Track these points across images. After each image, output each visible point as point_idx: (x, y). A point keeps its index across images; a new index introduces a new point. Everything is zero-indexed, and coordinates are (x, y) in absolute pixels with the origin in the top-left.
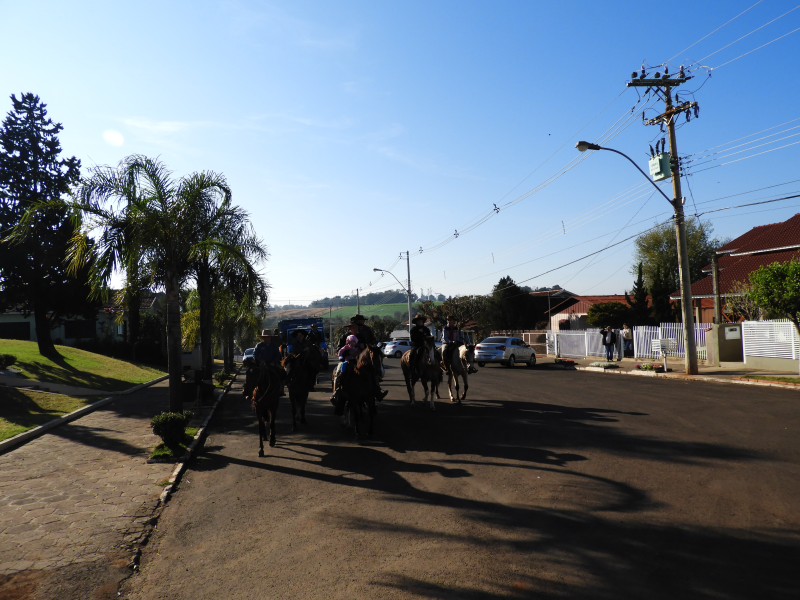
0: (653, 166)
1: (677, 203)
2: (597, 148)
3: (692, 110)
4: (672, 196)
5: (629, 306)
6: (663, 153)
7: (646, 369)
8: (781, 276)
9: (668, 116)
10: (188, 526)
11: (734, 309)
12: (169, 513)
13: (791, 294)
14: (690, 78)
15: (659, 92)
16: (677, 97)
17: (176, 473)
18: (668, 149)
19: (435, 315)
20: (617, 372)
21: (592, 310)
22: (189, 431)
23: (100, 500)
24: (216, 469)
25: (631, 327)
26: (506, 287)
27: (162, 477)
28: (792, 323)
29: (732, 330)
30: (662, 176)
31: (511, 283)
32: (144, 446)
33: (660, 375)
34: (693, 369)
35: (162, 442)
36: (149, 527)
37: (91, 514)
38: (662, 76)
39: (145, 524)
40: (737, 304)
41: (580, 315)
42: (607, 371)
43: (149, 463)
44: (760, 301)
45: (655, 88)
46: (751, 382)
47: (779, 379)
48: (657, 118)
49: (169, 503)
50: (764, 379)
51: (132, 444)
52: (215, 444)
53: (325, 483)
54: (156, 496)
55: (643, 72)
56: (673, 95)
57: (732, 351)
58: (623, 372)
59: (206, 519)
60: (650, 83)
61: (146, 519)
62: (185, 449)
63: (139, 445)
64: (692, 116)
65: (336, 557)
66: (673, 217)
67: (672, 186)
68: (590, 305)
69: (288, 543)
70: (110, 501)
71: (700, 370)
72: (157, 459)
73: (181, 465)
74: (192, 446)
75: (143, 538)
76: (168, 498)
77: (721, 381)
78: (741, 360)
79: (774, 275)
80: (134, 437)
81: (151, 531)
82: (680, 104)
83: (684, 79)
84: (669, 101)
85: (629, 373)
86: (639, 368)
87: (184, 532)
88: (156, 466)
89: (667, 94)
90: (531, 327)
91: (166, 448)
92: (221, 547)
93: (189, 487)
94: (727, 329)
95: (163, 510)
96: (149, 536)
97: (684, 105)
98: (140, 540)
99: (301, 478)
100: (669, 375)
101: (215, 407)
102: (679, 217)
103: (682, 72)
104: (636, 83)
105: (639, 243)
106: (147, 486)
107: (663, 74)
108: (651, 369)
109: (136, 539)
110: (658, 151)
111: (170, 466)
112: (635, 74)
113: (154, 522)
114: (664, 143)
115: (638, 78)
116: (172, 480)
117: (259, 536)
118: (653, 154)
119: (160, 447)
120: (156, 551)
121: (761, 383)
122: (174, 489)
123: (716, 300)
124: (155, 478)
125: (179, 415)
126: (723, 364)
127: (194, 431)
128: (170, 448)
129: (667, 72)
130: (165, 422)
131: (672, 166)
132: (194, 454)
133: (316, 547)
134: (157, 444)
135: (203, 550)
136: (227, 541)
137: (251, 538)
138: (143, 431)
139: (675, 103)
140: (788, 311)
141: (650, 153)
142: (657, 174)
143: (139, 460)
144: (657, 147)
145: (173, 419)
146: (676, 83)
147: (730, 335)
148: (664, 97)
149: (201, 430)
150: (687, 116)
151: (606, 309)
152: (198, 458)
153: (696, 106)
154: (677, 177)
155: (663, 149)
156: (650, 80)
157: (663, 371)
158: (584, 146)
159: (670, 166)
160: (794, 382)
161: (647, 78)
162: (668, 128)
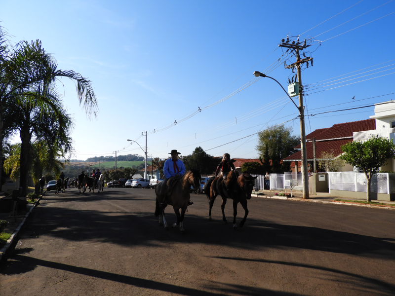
0: (291, 88)
1: (301, 109)
2: (263, 76)
3: (310, 62)
4: (299, 105)
5: (261, 164)
6: (296, 82)
7: (281, 195)
9: (298, 64)
11: (322, 166)
16: (303, 54)
18: (298, 81)
19: (160, 165)
20: (264, 197)
21: (244, 165)
22: (3, 236)
26: (199, 150)
29: (321, 176)
30: (295, 94)
31: (202, 150)
33: (289, 199)
34: (307, 196)
38: (296, 43)
40: (322, 163)
42: (259, 196)
45: (292, 49)
46: (341, 203)
47: (355, 202)
48: (292, 65)
50: (348, 201)
52: (25, 246)
55: (288, 39)
57: (323, 187)
58: (268, 197)
66: (299, 116)
67: (299, 100)
68: (243, 163)
71: (310, 196)
77: (324, 202)
82: (305, 58)
85: (272, 197)
86: (277, 195)
89: (298, 53)
94: (319, 176)
97: (307, 58)
100: (294, 199)
101: (27, 216)
102: (302, 116)
103: (305, 42)
104: (285, 44)
105: (260, 135)
107: (296, 42)
108: (284, 195)
110: (293, 81)
112: (283, 40)
114: (296, 77)
115: (285, 42)
118: (290, 82)
121: (346, 204)
123: (314, 161)
126: (318, 193)
127: (8, 235)
129: (299, 40)
131: (299, 90)
139: (302, 57)
141: (288, 82)
142: (292, 93)
144: (292, 79)
146: (302, 48)
147: (322, 179)
148: (296, 54)
149: (13, 235)
150: (307, 66)
151: (251, 165)
152: (9, 260)
153: (312, 60)
154: (301, 95)
155: (296, 80)
156: (290, 45)
157: (291, 197)
158: (258, 74)
159: (298, 89)
160: (366, 203)
161: (289, 43)
162: (298, 70)
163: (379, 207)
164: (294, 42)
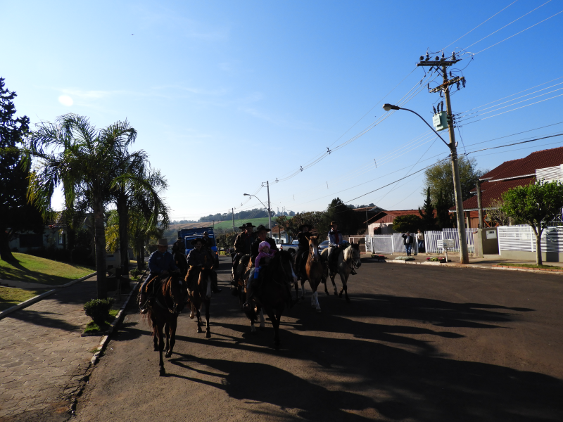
0: (436, 120)
1: (452, 146)
2: (397, 108)
3: (461, 82)
4: (449, 141)
5: (421, 217)
6: (442, 112)
7: (434, 260)
8: (523, 195)
9: (445, 86)
10: (112, 381)
11: (492, 218)
12: (98, 372)
13: (530, 207)
14: (459, 60)
16: (450, 73)
17: (102, 343)
18: (445, 109)
19: (288, 226)
20: (414, 263)
21: (396, 220)
22: (112, 312)
23: (46, 365)
24: (132, 339)
25: (423, 232)
26: (337, 204)
27: (93, 346)
28: (531, 227)
29: (491, 233)
30: (442, 127)
31: (340, 202)
32: (79, 324)
33: (443, 264)
34: (466, 260)
35: (92, 321)
36: (83, 383)
37: (39, 375)
38: (440, 59)
39: (80, 381)
40: (494, 215)
41: (387, 224)
42: (407, 262)
43: (82, 336)
44: (509, 213)
45: (436, 67)
46: (504, 268)
47: (523, 266)
48: (438, 88)
49: (97, 365)
51: (70, 323)
52: (131, 321)
53: (211, 347)
54: (87, 360)
55: (428, 56)
56: (448, 71)
57: (491, 247)
58: (418, 263)
59: (125, 375)
60: (432, 64)
61: (80, 377)
62: (109, 326)
63: (75, 323)
64: (461, 86)
65: (219, 400)
66: (450, 155)
67: (449, 134)
68: (394, 217)
69: (184, 391)
70: (54, 365)
71: (470, 260)
72: (89, 333)
73: (106, 337)
74: (114, 323)
75: (79, 391)
76: (97, 361)
77: (485, 267)
78: (498, 253)
79: (518, 194)
80: (72, 317)
81: (84, 385)
82: (452, 78)
83: (455, 61)
84: (445, 76)
85: (422, 263)
86: (429, 260)
87: (109, 385)
88: (88, 338)
89: (444, 71)
90: (354, 233)
91: (95, 325)
92: (136, 395)
93: (112, 353)
94: (487, 232)
95: (93, 370)
96: (83, 389)
97: (456, 78)
98: (76, 393)
99: (194, 344)
100: (449, 264)
101: (131, 294)
102: (454, 155)
103: (454, 56)
104: (424, 62)
105: (427, 173)
106: (81, 353)
107: (441, 57)
108: (437, 260)
109: (73, 392)
110: (438, 111)
111: (98, 338)
112: (422, 58)
113: (86, 379)
114: (442, 105)
115: (424, 60)
116: (100, 348)
117: (163, 386)
118: (435, 112)
119: (91, 325)
120: (88, 400)
121: (511, 269)
122: (101, 355)
123: (480, 212)
124: (87, 347)
125: (104, 301)
126: (485, 255)
127: (116, 312)
128: (98, 324)
129: (443, 56)
130: (94, 306)
131: (448, 120)
132: (115, 329)
133: (204, 393)
134: (89, 323)
135: (122, 398)
136: (140, 391)
137: (158, 388)
138: (78, 313)
139: (449, 78)
140: (528, 219)
142: (438, 126)
143: (75, 334)
144: (438, 108)
145: (100, 304)
146: (450, 64)
147: (490, 236)
148: (442, 74)
149: (121, 311)
150: (458, 87)
151: (406, 219)
152: (119, 331)
153: (463, 80)
154: (452, 128)
155: (442, 108)
156: (432, 62)
157: (445, 262)
158: (388, 107)
160: (534, 267)
161: (430, 60)
162: (445, 95)
163: (550, 272)
164: (437, 58)
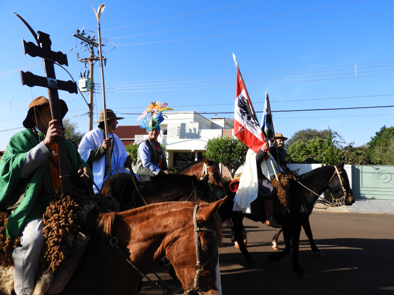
0: (82, 83)
1: (91, 106)
3: (103, 62)
4: (89, 102)
6: (88, 78)
9: (92, 60)
15: (88, 46)
18: (90, 77)
45: (87, 43)
48: (86, 59)
55: (83, 31)
66: (88, 113)
67: (90, 96)
89: (92, 48)
102: (91, 113)
104: (79, 35)
107: (92, 37)
110: (85, 76)
112: (78, 31)
115: (80, 33)
118: (82, 76)
129: (94, 37)
141: (80, 76)
142: (84, 88)
144: (84, 74)
146: (96, 45)
153: (105, 60)
154: (92, 92)
155: (88, 75)
156: (85, 38)
159: (90, 86)
161: (84, 36)
162: (91, 66)
164: (89, 37)
